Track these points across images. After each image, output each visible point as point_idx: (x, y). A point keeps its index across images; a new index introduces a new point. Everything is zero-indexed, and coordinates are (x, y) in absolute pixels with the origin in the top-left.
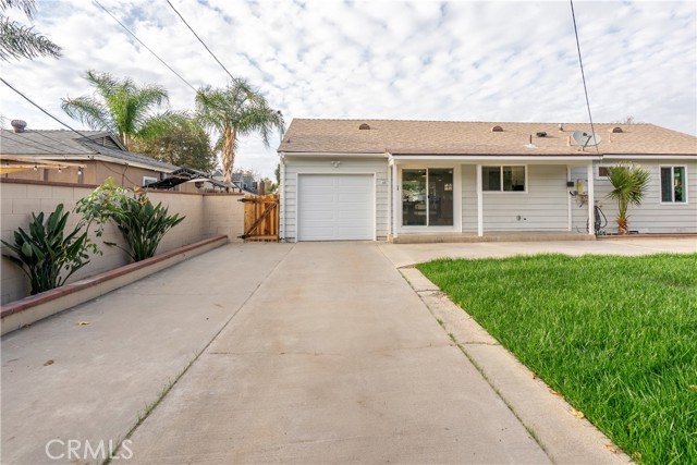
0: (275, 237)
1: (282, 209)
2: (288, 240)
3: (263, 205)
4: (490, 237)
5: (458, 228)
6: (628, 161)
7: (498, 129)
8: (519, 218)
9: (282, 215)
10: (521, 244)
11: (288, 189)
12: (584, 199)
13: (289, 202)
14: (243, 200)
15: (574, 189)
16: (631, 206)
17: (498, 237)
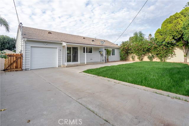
0: (21, 69)
2: (26, 70)
3: (15, 57)
4: (88, 64)
5: (79, 62)
6: (109, 47)
7: (84, 38)
8: (91, 59)
9: (24, 61)
11: (27, 52)
12: (102, 55)
13: (27, 56)
15: (100, 53)
16: (109, 56)
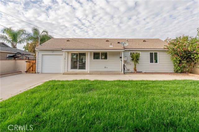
0: (35, 72)
1: (37, 64)
2: (38, 73)
3: (32, 63)
5: (87, 70)
7: (107, 41)
8: (105, 67)
9: (37, 66)
10: (100, 75)
11: (38, 59)
13: (39, 62)
14: (27, 62)
17: (93, 73)
